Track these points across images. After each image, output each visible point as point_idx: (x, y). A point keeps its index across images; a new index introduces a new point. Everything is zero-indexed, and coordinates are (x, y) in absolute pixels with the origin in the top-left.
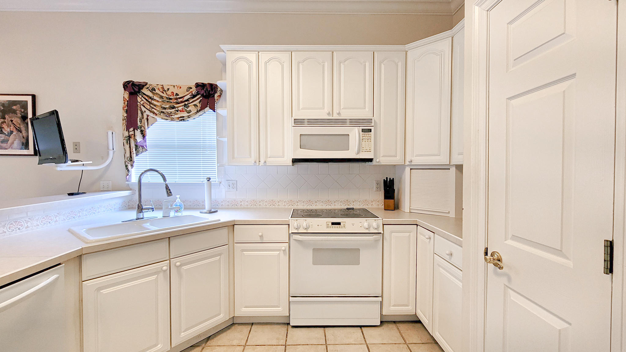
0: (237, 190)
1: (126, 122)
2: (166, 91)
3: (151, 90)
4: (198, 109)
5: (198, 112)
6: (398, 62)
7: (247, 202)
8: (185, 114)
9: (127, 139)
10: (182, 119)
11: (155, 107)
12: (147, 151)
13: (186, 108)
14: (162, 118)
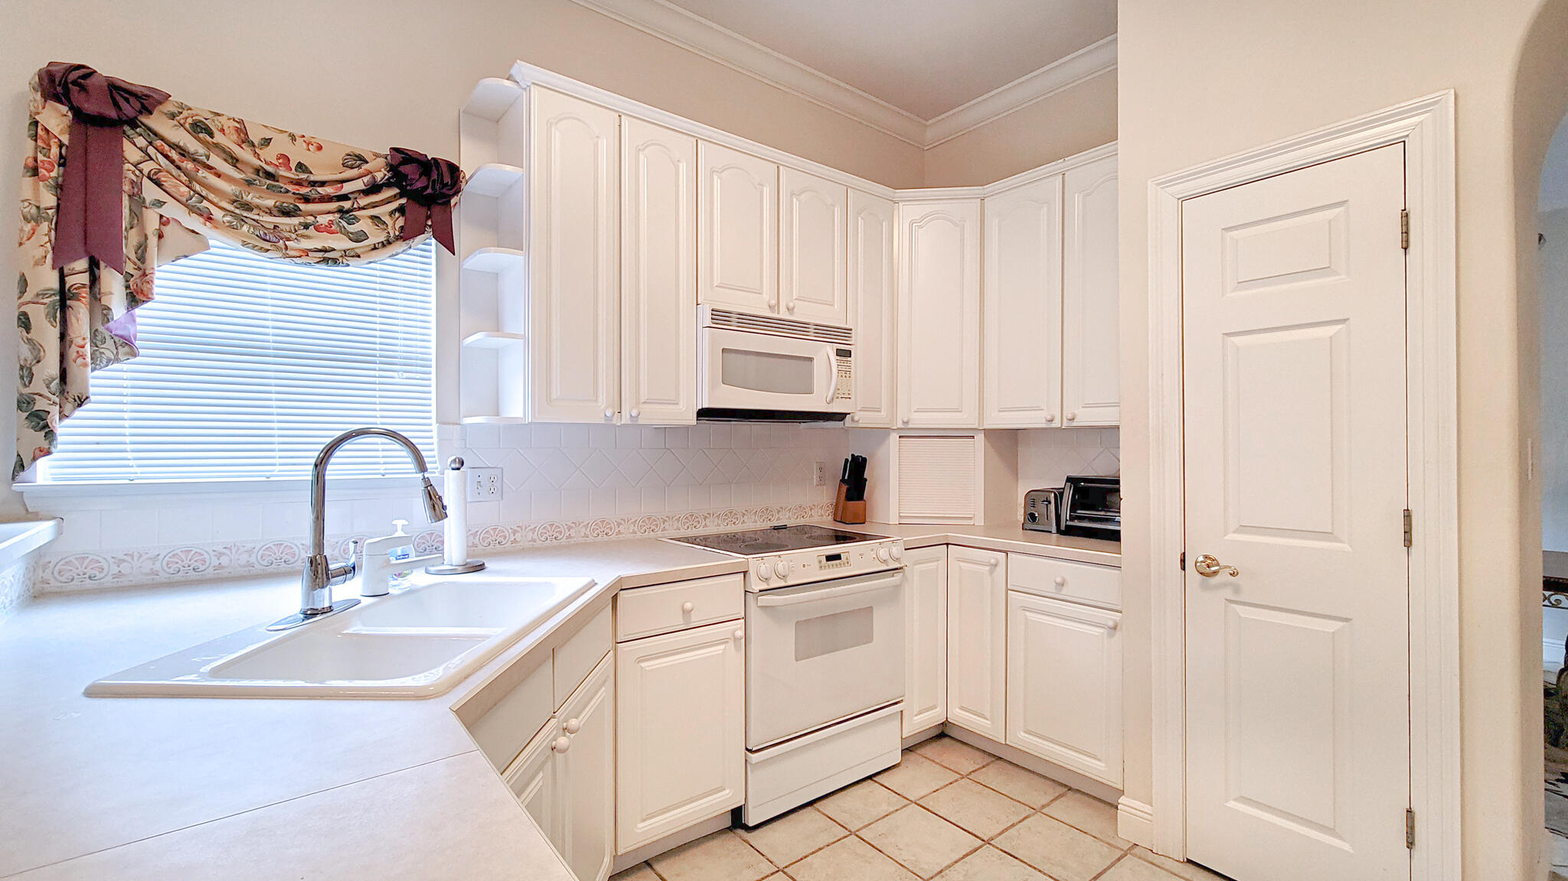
0: (502, 498)
1: (53, 232)
2: (254, 146)
3: (187, 126)
4: (392, 235)
5: (388, 243)
6: (883, 220)
7: (533, 530)
8: (340, 243)
9: (54, 303)
10: (327, 257)
11: (211, 196)
12: (137, 359)
13: (346, 225)
14: (245, 244)
